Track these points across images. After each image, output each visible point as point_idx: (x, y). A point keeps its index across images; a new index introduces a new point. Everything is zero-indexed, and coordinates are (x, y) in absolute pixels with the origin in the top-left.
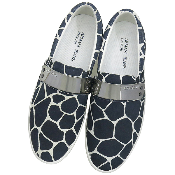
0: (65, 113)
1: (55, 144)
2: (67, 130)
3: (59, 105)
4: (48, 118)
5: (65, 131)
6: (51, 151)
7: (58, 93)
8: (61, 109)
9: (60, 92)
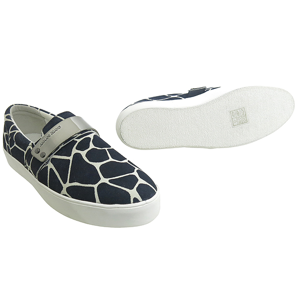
7: (79, 141)
9: (79, 138)
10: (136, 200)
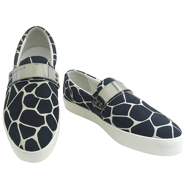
0: (41, 98)
1: (38, 129)
2: (47, 114)
3: (33, 92)
4: (25, 108)
5: (45, 115)
6: (35, 137)
7: (30, 83)
8: (35, 96)
9: (31, 81)
10: (21, 147)
